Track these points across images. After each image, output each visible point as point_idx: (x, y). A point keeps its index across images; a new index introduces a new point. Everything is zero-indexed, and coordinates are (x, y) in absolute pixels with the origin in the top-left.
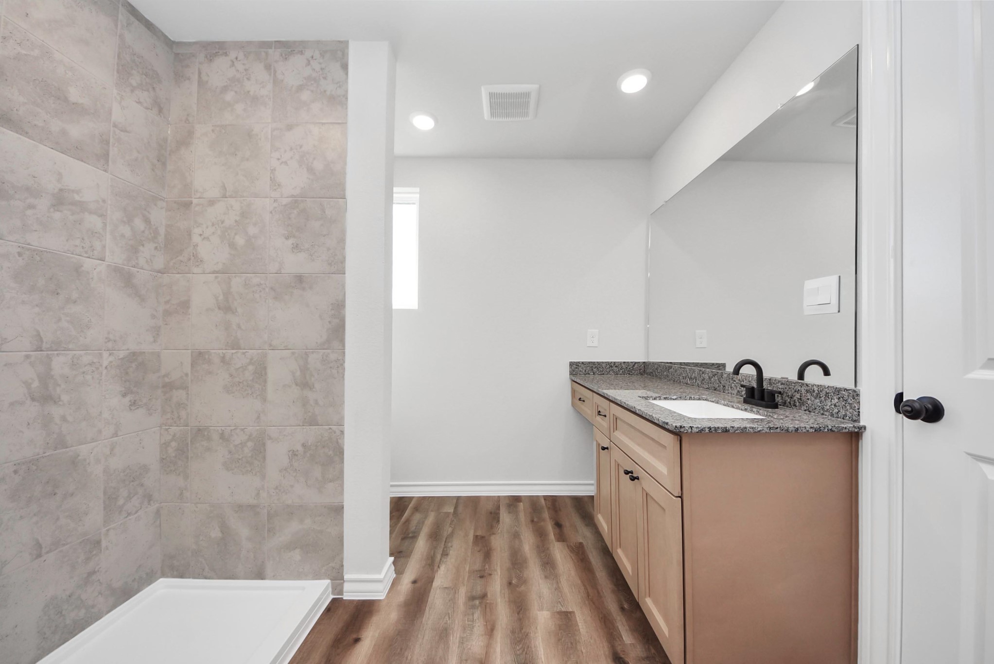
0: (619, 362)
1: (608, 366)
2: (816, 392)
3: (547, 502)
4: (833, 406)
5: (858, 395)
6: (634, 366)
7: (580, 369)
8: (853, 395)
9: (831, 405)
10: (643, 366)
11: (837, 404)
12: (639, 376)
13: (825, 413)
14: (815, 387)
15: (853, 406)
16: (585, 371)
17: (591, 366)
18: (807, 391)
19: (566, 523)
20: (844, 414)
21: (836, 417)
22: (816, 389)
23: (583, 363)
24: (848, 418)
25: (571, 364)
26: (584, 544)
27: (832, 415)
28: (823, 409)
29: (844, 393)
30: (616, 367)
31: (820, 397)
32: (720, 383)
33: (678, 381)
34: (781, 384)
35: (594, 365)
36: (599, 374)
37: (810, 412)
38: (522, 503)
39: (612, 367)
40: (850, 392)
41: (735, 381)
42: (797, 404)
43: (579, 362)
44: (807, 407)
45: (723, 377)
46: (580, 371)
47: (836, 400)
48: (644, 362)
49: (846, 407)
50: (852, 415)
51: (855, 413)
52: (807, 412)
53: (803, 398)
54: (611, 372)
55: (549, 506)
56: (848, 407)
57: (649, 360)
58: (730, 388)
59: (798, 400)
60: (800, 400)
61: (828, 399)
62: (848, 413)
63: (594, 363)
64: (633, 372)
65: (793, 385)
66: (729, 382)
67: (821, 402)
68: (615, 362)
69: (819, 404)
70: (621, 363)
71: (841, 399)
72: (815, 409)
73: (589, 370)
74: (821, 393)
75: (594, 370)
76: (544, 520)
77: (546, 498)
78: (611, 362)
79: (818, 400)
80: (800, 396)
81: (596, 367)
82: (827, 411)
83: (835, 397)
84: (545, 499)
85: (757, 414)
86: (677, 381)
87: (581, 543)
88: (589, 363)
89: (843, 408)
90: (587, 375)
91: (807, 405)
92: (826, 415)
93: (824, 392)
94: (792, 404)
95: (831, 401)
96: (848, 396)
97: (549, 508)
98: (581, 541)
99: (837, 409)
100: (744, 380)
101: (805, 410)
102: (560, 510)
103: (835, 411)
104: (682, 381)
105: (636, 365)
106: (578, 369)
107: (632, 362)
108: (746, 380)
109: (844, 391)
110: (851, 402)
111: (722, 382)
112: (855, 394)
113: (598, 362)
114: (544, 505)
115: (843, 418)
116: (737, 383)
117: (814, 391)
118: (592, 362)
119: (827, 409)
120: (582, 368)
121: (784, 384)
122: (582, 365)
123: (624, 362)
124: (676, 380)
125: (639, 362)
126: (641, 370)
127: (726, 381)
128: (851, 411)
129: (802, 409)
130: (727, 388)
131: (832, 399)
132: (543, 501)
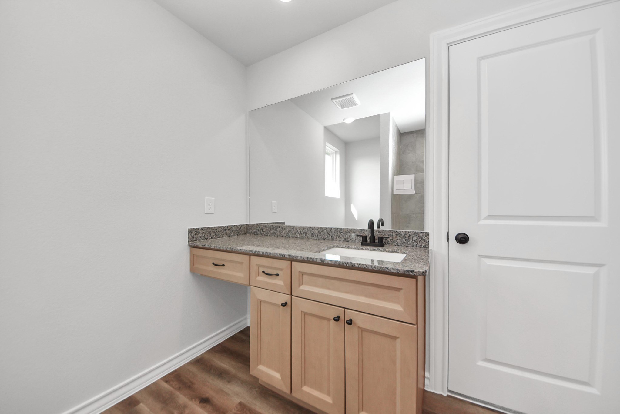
0: (230, 226)
1: (223, 230)
2: (403, 235)
3: (171, 382)
4: (413, 242)
5: (428, 235)
6: (241, 228)
7: (200, 235)
8: (426, 235)
9: (413, 241)
10: (246, 227)
11: (416, 240)
12: (244, 236)
13: (409, 245)
14: (402, 232)
15: (426, 240)
16: (204, 236)
17: (209, 231)
18: (397, 235)
19: (209, 393)
20: (420, 244)
21: (416, 247)
22: (402, 233)
23: (202, 229)
24: (423, 246)
25: (191, 231)
26: (243, 401)
27: (413, 246)
28: (407, 244)
29: (420, 234)
30: (229, 230)
31: (405, 238)
32: (329, 235)
33: (287, 237)
34: (379, 232)
35: (212, 230)
36: (216, 237)
37: (399, 246)
38: (141, 404)
39: (226, 230)
40: (424, 233)
41: (342, 233)
42: (390, 242)
43: (198, 229)
44: (396, 243)
45: (332, 231)
46: (200, 237)
47: (416, 238)
48: (247, 225)
49: (421, 241)
50: (425, 245)
51: (427, 244)
52: (397, 246)
53: (394, 239)
54: (225, 235)
55: (177, 386)
56: (423, 241)
57: (250, 223)
58: (337, 237)
59: (390, 240)
60: (392, 240)
61: (410, 238)
62: (423, 244)
63: (211, 228)
64: (240, 233)
65: (387, 232)
66: (337, 234)
67: (406, 240)
68: (228, 226)
69: (405, 241)
70: (232, 226)
71: (419, 237)
72: (402, 244)
73: (207, 235)
74: (406, 235)
75: (212, 234)
76: (185, 407)
77: (166, 379)
78: (225, 226)
79: (404, 239)
80: (392, 238)
81: (213, 232)
82: (410, 244)
83: (415, 237)
84: (166, 382)
85: (384, 251)
86: (285, 237)
87: (240, 404)
88: (208, 228)
89: (419, 242)
90: (206, 240)
91: (397, 242)
92: (409, 247)
93: (408, 235)
94: (386, 243)
95: (412, 239)
96: (423, 236)
97: (179, 389)
98: (238, 401)
99: (416, 243)
100: (350, 232)
101: (396, 245)
102: (192, 383)
103: (415, 244)
104: (291, 236)
105: (242, 227)
106: (198, 235)
107: (239, 225)
108: (351, 231)
109: (421, 233)
110: (424, 238)
111: (331, 234)
112: (427, 234)
113: (215, 227)
114: (172, 389)
115: (420, 247)
116: (344, 234)
117: (401, 235)
118: (210, 228)
119: (410, 243)
120: (202, 234)
121: (381, 232)
122: (202, 232)
123: (235, 226)
124: (285, 235)
125: (244, 225)
126: (245, 231)
127: (335, 233)
128: (424, 243)
129: (394, 244)
130: (335, 237)
131: (413, 238)
132: (165, 385)
